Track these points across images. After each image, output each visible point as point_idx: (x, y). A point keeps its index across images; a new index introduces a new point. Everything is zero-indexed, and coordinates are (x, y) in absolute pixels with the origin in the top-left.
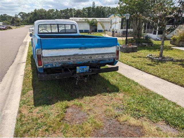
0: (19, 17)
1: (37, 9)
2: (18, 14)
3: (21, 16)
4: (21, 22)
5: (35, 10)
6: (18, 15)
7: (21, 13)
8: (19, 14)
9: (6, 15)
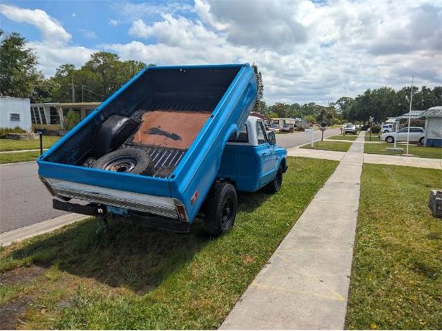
0: (337, 107)
1: (372, 90)
2: (335, 102)
3: (341, 105)
4: (339, 117)
5: (368, 92)
6: (335, 104)
7: (344, 99)
8: (339, 101)
9: (313, 103)
